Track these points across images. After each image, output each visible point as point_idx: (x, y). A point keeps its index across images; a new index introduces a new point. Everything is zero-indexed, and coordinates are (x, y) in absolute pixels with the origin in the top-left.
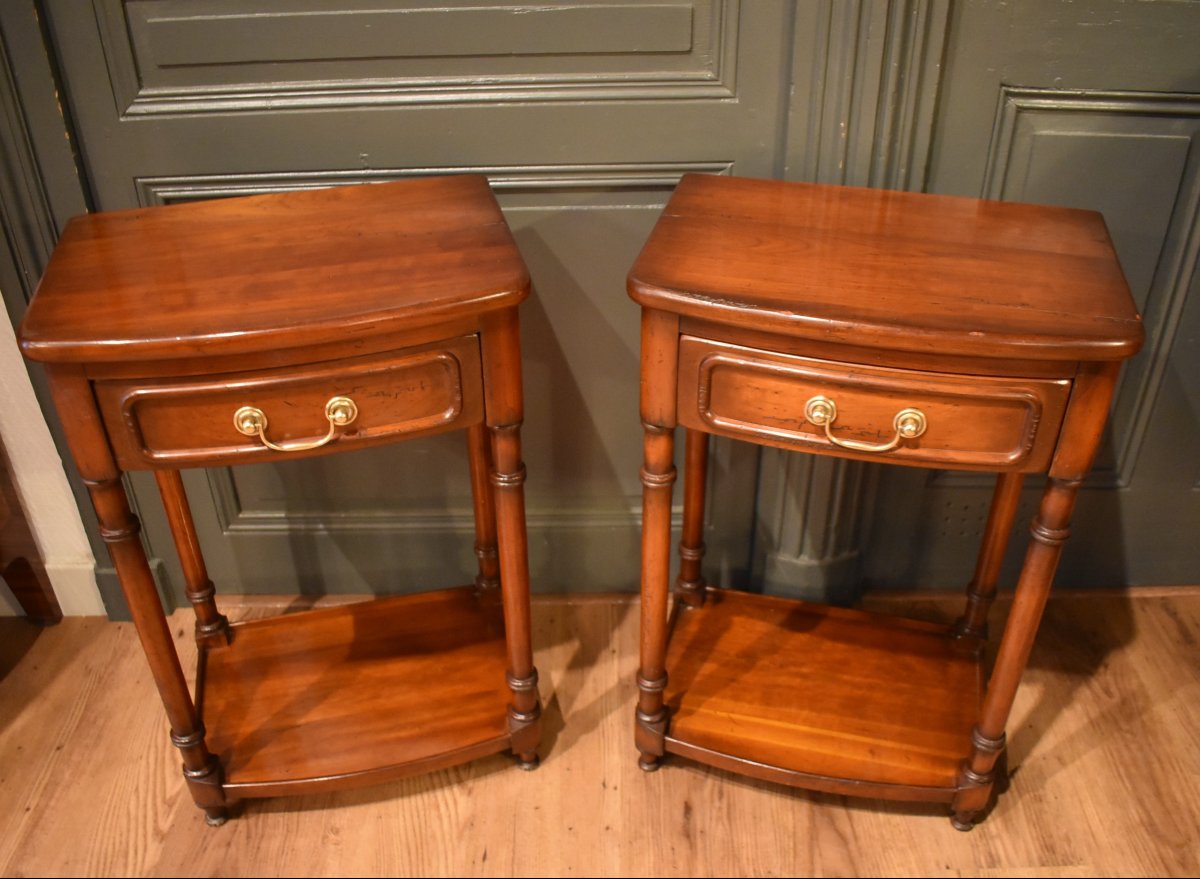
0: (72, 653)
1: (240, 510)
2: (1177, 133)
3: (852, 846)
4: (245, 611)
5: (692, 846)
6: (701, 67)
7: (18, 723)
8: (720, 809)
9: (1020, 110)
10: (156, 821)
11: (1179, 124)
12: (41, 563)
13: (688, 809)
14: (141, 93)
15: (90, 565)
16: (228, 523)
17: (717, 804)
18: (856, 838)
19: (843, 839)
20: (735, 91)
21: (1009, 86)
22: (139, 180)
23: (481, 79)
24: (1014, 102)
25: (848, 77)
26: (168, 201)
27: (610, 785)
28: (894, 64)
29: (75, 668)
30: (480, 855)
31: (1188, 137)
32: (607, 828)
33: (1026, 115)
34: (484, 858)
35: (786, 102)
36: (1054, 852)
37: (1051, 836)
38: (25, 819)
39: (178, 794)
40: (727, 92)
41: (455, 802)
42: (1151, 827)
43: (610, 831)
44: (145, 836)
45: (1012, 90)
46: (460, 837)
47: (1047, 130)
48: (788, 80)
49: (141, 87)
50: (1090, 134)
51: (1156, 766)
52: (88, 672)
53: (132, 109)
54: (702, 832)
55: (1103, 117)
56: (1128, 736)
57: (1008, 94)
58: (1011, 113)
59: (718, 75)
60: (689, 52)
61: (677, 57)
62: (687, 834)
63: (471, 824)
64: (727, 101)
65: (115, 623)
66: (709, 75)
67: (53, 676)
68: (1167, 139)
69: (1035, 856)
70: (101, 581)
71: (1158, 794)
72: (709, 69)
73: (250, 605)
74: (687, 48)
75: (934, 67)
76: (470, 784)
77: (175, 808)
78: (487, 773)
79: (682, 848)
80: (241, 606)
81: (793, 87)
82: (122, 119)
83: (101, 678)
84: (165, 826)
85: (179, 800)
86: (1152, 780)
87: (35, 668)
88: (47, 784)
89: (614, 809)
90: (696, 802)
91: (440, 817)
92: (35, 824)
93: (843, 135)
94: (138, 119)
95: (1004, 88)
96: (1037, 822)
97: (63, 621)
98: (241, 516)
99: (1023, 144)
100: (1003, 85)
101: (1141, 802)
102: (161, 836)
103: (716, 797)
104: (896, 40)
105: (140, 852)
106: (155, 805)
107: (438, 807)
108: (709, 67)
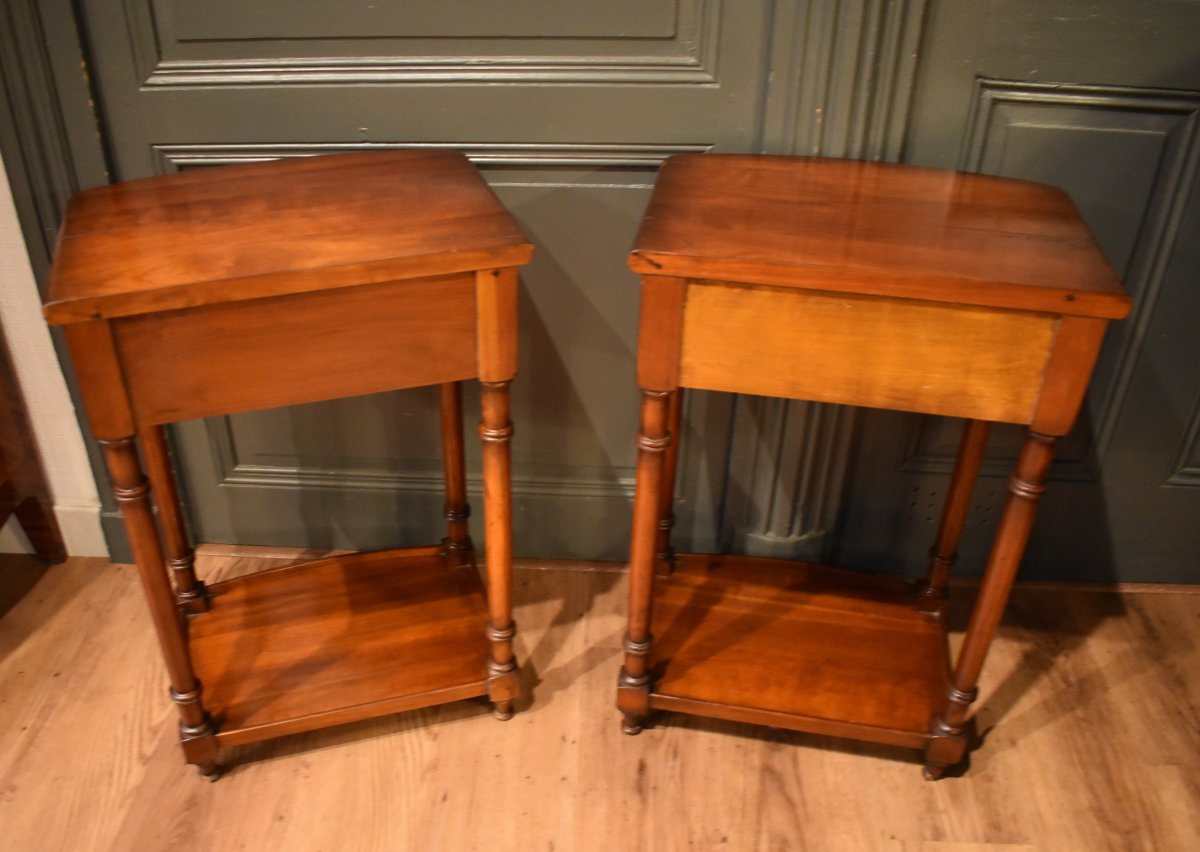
0: (74, 590)
1: (236, 463)
2: (1152, 129)
3: (800, 811)
4: (237, 560)
5: (644, 801)
6: (683, 52)
7: (20, 652)
8: (673, 768)
9: (996, 102)
10: (141, 746)
11: (1155, 119)
12: (51, 504)
13: (642, 767)
14: (161, 65)
15: (95, 508)
16: (225, 476)
17: (671, 763)
18: (804, 804)
19: (790, 804)
20: (716, 75)
21: (986, 78)
22: (156, 147)
23: (474, 60)
24: (989, 94)
25: (825, 65)
26: (181, 167)
27: (570, 738)
28: (870, 53)
29: (76, 603)
30: (441, 795)
31: (1163, 133)
32: (564, 779)
33: (1002, 107)
34: (444, 798)
35: (764, 90)
36: (1000, 830)
37: (998, 815)
38: (21, 738)
39: (163, 723)
40: (709, 77)
41: (421, 747)
42: (1100, 814)
43: (565, 782)
44: (130, 758)
45: (987, 82)
46: (423, 778)
47: (1022, 122)
48: (767, 68)
49: (160, 59)
50: (1065, 127)
51: (1110, 754)
52: (88, 607)
53: (151, 80)
54: (655, 788)
55: (1077, 111)
56: (1084, 724)
57: (985, 86)
58: (986, 105)
59: (700, 61)
60: (672, 38)
61: (660, 43)
62: (640, 790)
63: (434, 766)
64: (708, 86)
65: (115, 564)
66: (692, 60)
67: (57, 609)
68: (1141, 134)
69: (980, 831)
70: (105, 523)
71: (1109, 781)
72: (692, 56)
73: (243, 555)
74: (670, 33)
75: (909, 57)
76: (436, 728)
77: (160, 735)
78: (453, 719)
79: (634, 802)
80: (233, 555)
81: (772, 74)
82: (143, 89)
83: (100, 614)
84: (149, 750)
85: (164, 728)
86: (1104, 767)
87: (41, 602)
88: (44, 707)
89: (571, 762)
90: (650, 761)
91: (405, 759)
92: (30, 743)
93: (819, 120)
94: (157, 89)
95: (980, 80)
96: (985, 800)
97: (68, 560)
98: (237, 469)
99: (997, 136)
100: (978, 77)
101: (1091, 788)
102: (145, 760)
103: (670, 756)
104: (873, 29)
105: (125, 773)
106: (141, 731)
107: (403, 749)
108: (691, 54)
